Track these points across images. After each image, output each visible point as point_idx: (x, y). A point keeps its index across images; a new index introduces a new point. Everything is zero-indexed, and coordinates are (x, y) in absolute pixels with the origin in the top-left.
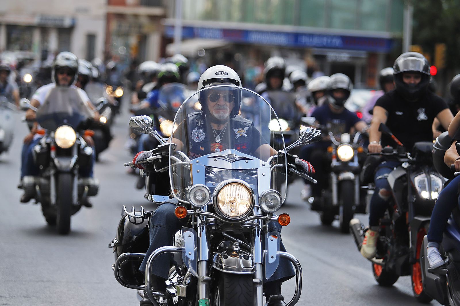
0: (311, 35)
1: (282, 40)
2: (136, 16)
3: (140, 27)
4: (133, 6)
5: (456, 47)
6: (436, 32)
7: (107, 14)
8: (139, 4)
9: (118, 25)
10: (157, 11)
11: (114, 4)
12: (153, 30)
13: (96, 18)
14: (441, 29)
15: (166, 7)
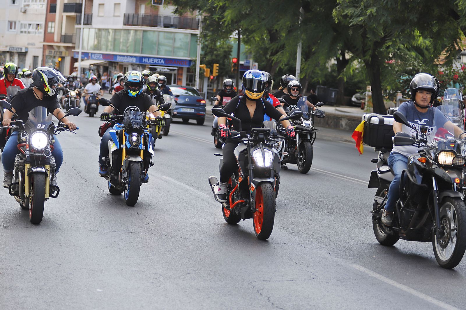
0: (149, 58)
1: (134, 60)
2: (59, 47)
4: (57, 42)
5: (224, 65)
6: (214, 57)
7: (44, 45)
8: (61, 42)
9: (49, 51)
10: (70, 45)
11: (47, 42)
12: (67, 55)
13: (38, 48)
14: (217, 56)
15: (74, 44)
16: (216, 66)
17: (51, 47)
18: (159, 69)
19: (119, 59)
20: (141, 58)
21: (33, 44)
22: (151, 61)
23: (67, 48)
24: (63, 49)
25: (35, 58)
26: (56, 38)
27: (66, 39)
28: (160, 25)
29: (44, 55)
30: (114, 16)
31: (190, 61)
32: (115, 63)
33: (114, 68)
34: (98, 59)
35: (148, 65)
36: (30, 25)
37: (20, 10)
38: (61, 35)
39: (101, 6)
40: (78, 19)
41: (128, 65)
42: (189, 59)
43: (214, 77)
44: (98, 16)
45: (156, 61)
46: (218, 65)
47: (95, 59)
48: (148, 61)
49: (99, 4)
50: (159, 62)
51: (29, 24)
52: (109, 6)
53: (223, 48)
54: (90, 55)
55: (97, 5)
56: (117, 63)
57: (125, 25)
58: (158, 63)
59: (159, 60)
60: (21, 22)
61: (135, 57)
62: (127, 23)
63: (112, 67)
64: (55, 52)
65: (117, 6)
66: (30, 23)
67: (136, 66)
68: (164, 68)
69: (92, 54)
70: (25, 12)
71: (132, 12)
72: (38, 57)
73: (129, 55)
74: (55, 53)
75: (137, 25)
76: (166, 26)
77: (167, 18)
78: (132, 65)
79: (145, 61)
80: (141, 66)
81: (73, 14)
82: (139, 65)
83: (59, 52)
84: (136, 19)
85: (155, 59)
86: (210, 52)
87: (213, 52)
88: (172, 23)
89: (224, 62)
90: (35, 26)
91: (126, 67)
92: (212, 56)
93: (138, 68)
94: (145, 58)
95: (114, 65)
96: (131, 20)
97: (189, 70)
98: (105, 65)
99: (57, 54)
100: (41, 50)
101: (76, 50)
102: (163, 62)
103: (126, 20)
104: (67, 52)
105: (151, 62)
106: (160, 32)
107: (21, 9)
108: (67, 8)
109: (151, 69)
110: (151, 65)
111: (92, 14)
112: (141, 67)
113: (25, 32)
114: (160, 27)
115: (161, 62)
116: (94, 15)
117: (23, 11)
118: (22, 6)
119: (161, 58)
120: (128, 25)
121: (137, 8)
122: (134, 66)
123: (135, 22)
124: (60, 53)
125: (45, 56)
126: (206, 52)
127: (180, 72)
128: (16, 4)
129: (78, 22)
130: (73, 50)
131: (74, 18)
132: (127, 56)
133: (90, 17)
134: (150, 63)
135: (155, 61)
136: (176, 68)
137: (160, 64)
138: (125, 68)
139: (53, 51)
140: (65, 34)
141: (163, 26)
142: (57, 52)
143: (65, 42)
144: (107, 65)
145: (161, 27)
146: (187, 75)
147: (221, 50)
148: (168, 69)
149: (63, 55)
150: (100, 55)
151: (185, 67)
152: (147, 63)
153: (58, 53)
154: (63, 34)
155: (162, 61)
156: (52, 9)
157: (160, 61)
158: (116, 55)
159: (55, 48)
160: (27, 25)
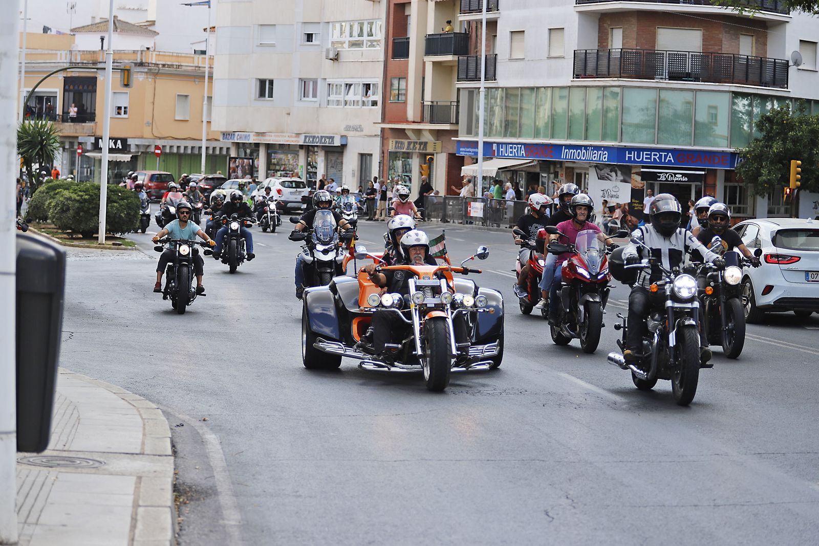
0: (639, 150)
1: (605, 157)
2: (418, 132)
3: (426, 143)
4: (414, 122)
5: (812, 163)
6: (789, 145)
7: (383, 130)
8: (422, 121)
9: (396, 142)
10: (446, 127)
11: (390, 122)
12: (439, 149)
13: (371, 136)
14: (795, 141)
15: (457, 123)
16: (795, 165)
17: (401, 133)
18: (664, 175)
19: (566, 155)
20: (622, 151)
21: (356, 129)
22: (644, 156)
23: (438, 134)
24: (428, 138)
25: (364, 158)
26: (411, 112)
27: (436, 113)
28: (662, 75)
29: (386, 152)
30: (549, 58)
31: (733, 155)
32: (554, 163)
33: (552, 176)
34: (514, 158)
35: (636, 167)
36: (349, 86)
37: (324, 54)
38: (423, 105)
39: (517, 37)
40: (463, 67)
41: (587, 169)
42: (732, 150)
43: (794, 190)
44: (511, 60)
45: (655, 156)
46: (799, 162)
47: (508, 158)
48: (638, 158)
49: (512, 32)
50: (663, 161)
51: (347, 84)
52: (536, 38)
53: (807, 124)
54: (495, 147)
55: (508, 34)
56: (561, 163)
57: (578, 76)
58: (661, 162)
59: (663, 154)
60: (329, 81)
61: (606, 148)
62: (582, 73)
63: (549, 173)
64: (409, 143)
65: (554, 33)
66: (349, 81)
67: (607, 170)
68: (675, 174)
69: (498, 144)
70: (336, 59)
71: (592, 45)
72: (371, 155)
73: (591, 146)
74: (412, 146)
75: (609, 75)
76: (673, 77)
77: (679, 57)
78: (598, 167)
79: (629, 158)
80: (619, 170)
81: (449, 58)
82: (613, 168)
83: (421, 143)
84: (604, 62)
85: (653, 153)
86: (778, 134)
87: (787, 134)
88: (688, 69)
89: (811, 154)
90: (361, 89)
91: (583, 172)
92: (784, 142)
93: (613, 174)
94: (631, 149)
95: (552, 171)
96: (591, 64)
97: (729, 176)
98: (532, 170)
99: (414, 148)
100: (378, 141)
101: (463, 137)
102: (672, 159)
103: (580, 64)
104: (439, 143)
105: (644, 160)
106: (661, 89)
107: (328, 51)
108: (433, 45)
109: (644, 176)
110: (643, 167)
111: (496, 55)
112: (619, 173)
113: (338, 103)
114: (662, 78)
115: (668, 158)
116: (499, 58)
117: (331, 56)
118: (330, 46)
119: (668, 151)
120: (586, 76)
121: (603, 38)
122: (601, 170)
123: (603, 69)
124: (422, 146)
125: (385, 155)
126: (768, 132)
127: (710, 181)
128: (314, 42)
129: (463, 76)
130: (453, 139)
131: (452, 67)
132: (586, 147)
133: (491, 63)
134: (642, 161)
135: (653, 157)
136: (703, 173)
137: (665, 163)
138: (579, 176)
139: (406, 142)
140: (432, 102)
141: (667, 77)
142: (414, 143)
143: (432, 122)
144: (538, 170)
145: (665, 79)
146: (725, 187)
147: (804, 127)
148: (683, 175)
149: (430, 150)
150: (519, 146)
151: (721, 169)
152: (635, 161)
153: (418, 146)
154: (427, 103)
155: (670, 157)
156: (399, 49)
157: (666, 156)
158: (560, 147)
159: (409, 134)
160: (343, 87)
